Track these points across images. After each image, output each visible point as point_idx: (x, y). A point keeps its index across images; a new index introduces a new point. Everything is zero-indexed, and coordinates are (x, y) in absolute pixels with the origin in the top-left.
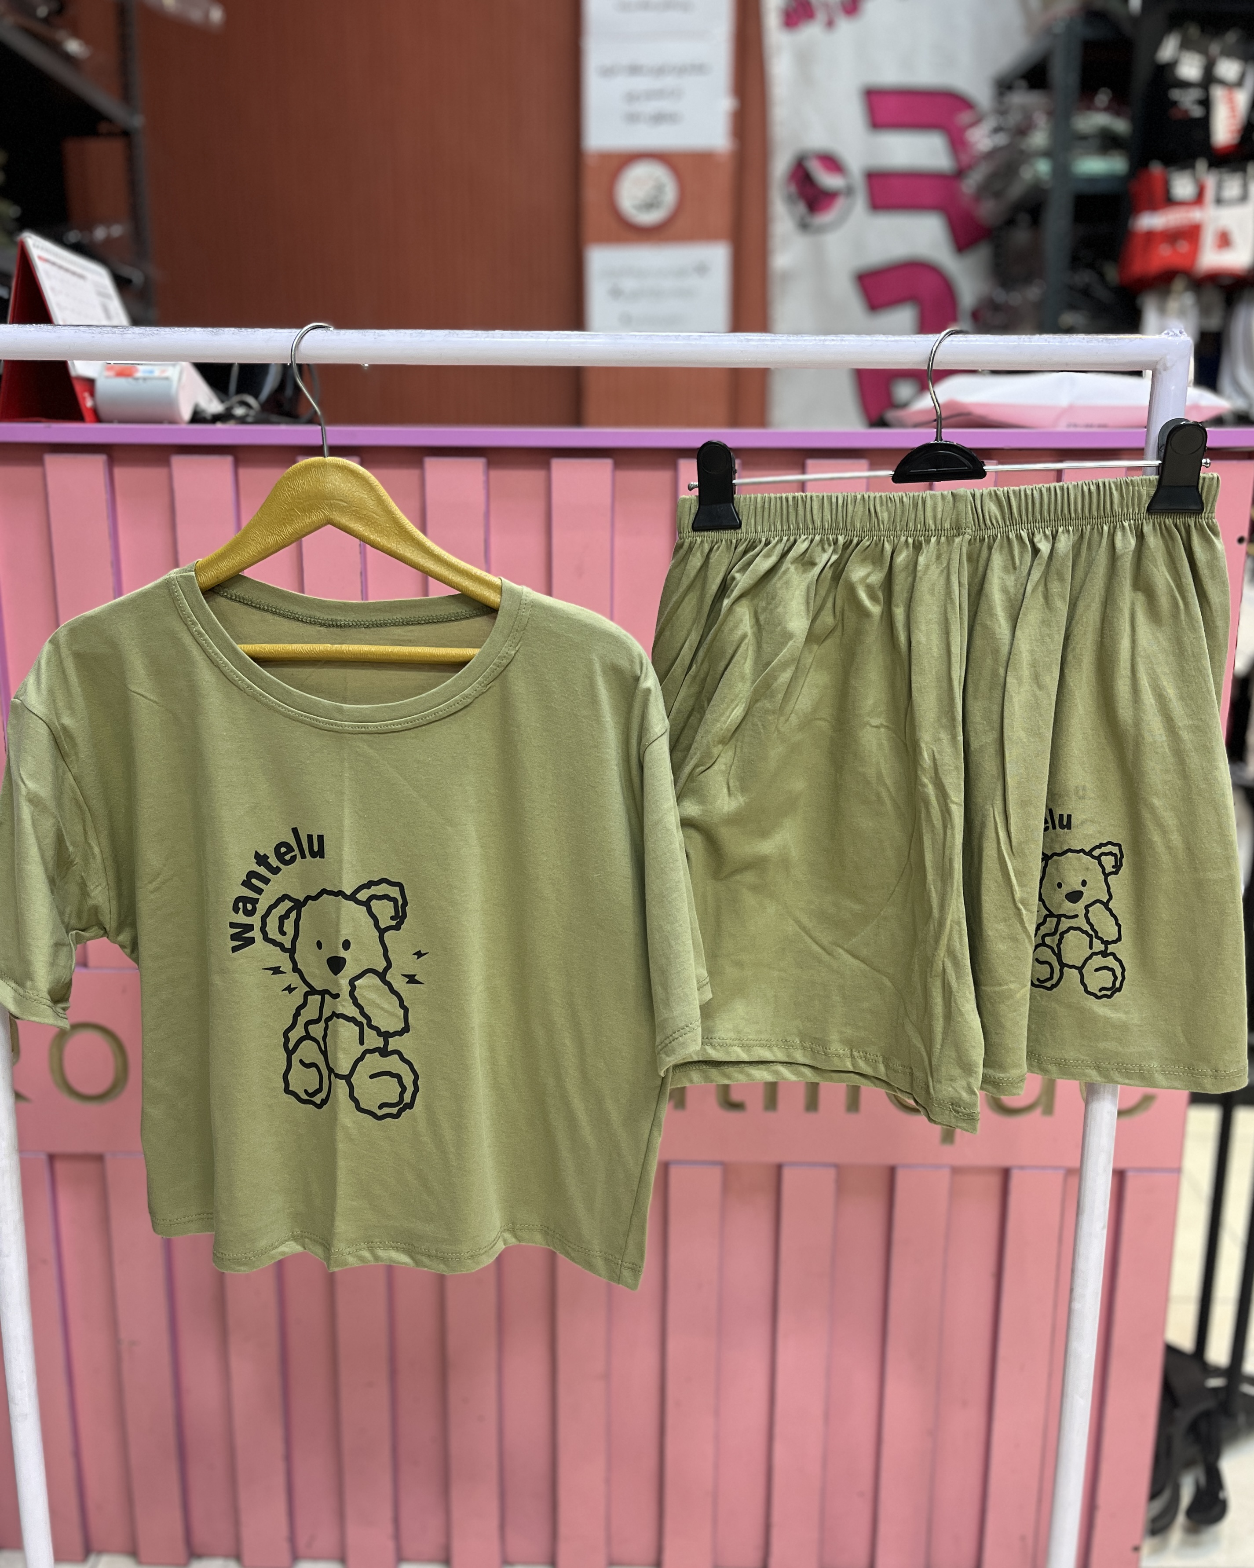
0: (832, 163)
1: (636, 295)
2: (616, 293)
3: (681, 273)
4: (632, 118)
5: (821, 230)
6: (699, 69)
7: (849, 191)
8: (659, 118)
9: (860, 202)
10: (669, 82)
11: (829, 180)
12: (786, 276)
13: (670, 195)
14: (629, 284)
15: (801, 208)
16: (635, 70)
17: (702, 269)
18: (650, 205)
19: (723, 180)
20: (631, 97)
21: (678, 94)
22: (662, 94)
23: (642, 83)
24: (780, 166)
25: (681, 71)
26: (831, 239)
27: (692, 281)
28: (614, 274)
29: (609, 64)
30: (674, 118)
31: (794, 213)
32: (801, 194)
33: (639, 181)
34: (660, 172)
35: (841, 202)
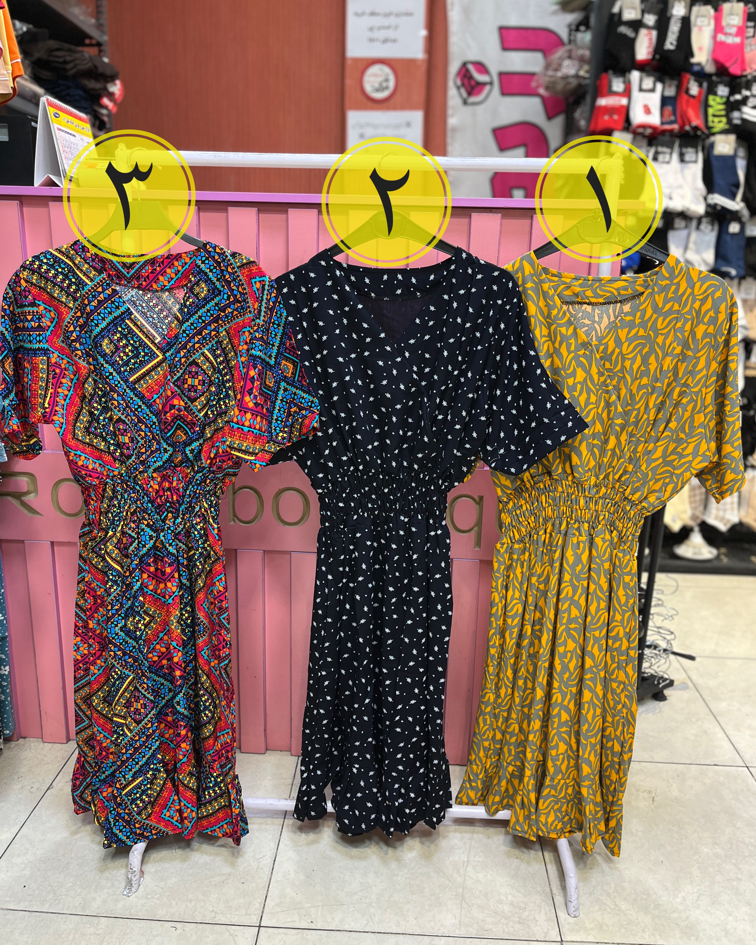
0: (481, 67)
2: (362, 136)
3: (397, 126)
4: (371, 40)
5: (474, 104)
6: (409, 14)
7: (491, 83)
8: (385, 41)
9: (496, 90)
10: (392, 20)
11: (481, 78)
12: (455, 130)
13: (392, 84)
14: (369, 131)
15: (464, 93)
16: (373, 14)
17: (408, 125)
18: (380, 89)
19: (421, 75)
20: (371, 29)
21: (396, 27)
22: (388, 27)
23: (377, 21)
24: (454, 68)
25: (397, 15)
26: (480, 109)
27: (404, 131)
28: (361, 126)
29: (360, 11)
30: (394, 41)
31: (461, 95)
32: (463, 85)
33: (376, 75)
34: (387, 70)
35: (487, 88)
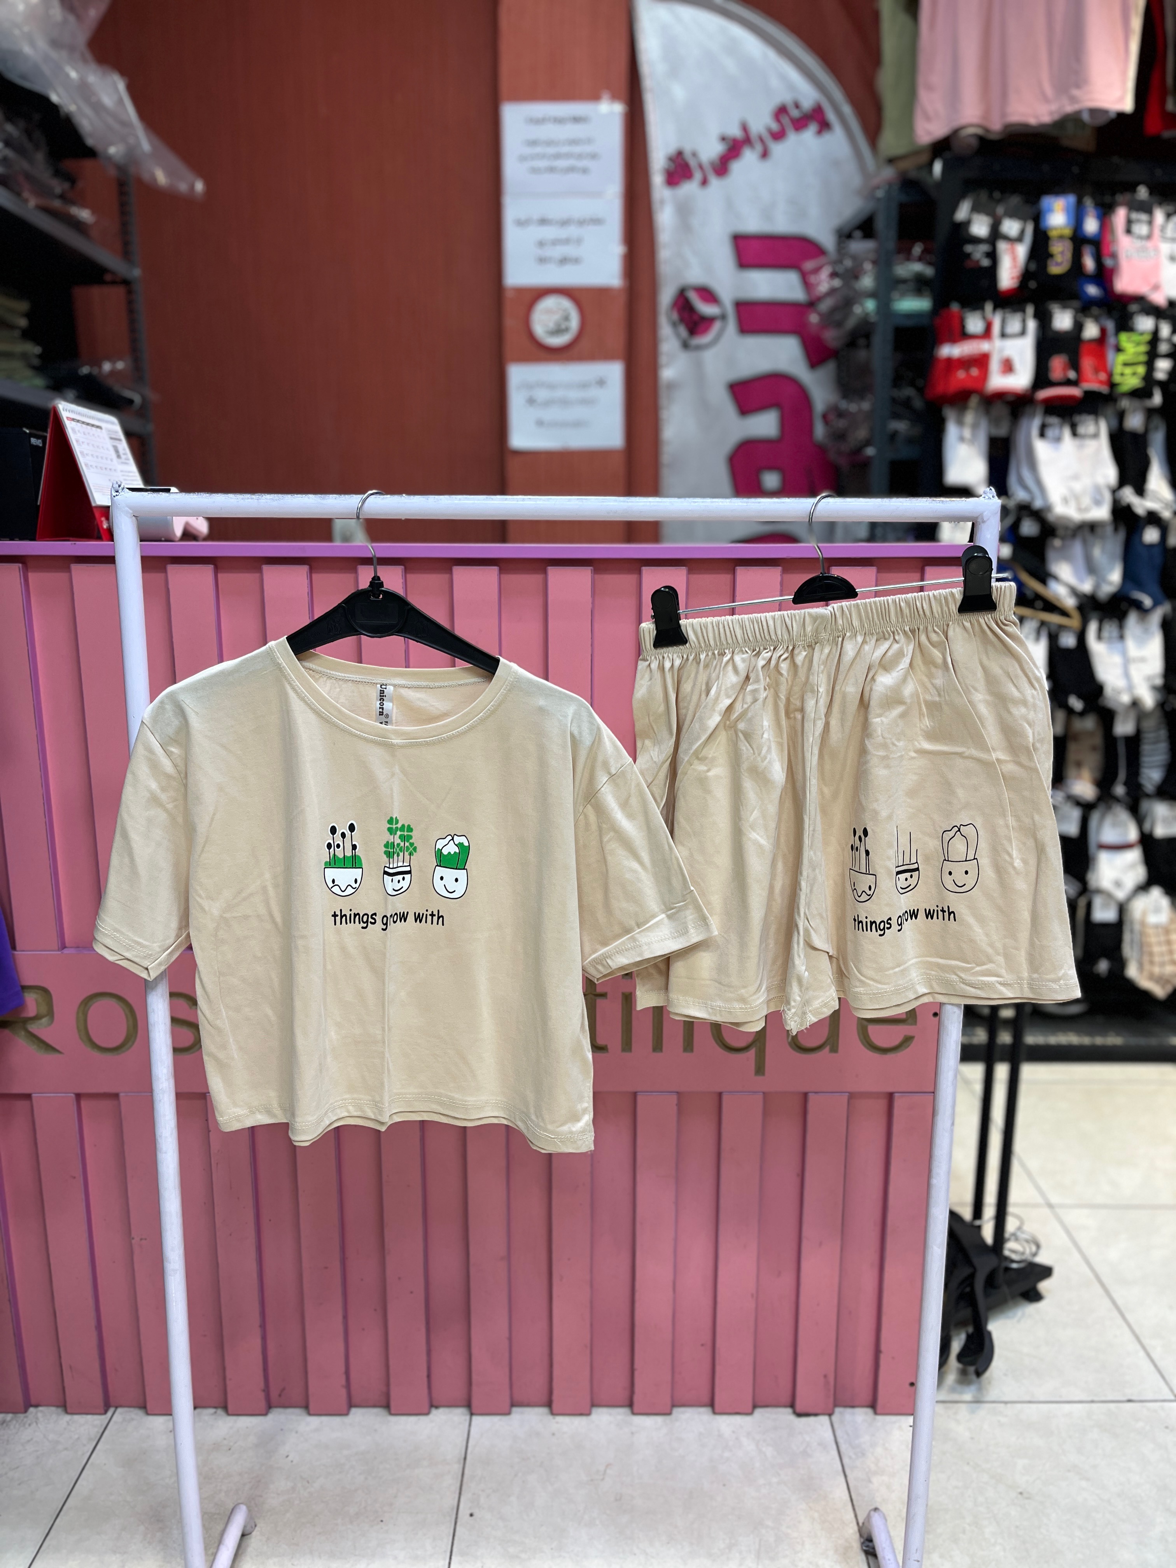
0: (708, 295)
1: (547, 404)
2: (531, 401)
3: (584, 386)
4: (542, 260)
5: (699, 348)
6: (597, 221)
7: (723, 317)
8: (564, 261)
9: (731, 326)
10: (572, 231)
11: (706, 309)
12: (672, 386)
13: (574, 323)
14: (541, 394)
15: (683, 331)
16: (543, 222)
17: (601, 383)
18: (558, 331)
19: (617, 311)
20: (541, 244)
21: (579, 241)
22: (567, 241)
23: (550, 233)
24: (666, 296)
25: (581, 223)
26: (708, 356)
27: (594, 392)
28: (529, 386)
29: (523, 216)
30: (576, 261)
31: (678, 335)
32: (682, 320)
33: (549, 311)
34: (566, 304)
35: (717, 326)
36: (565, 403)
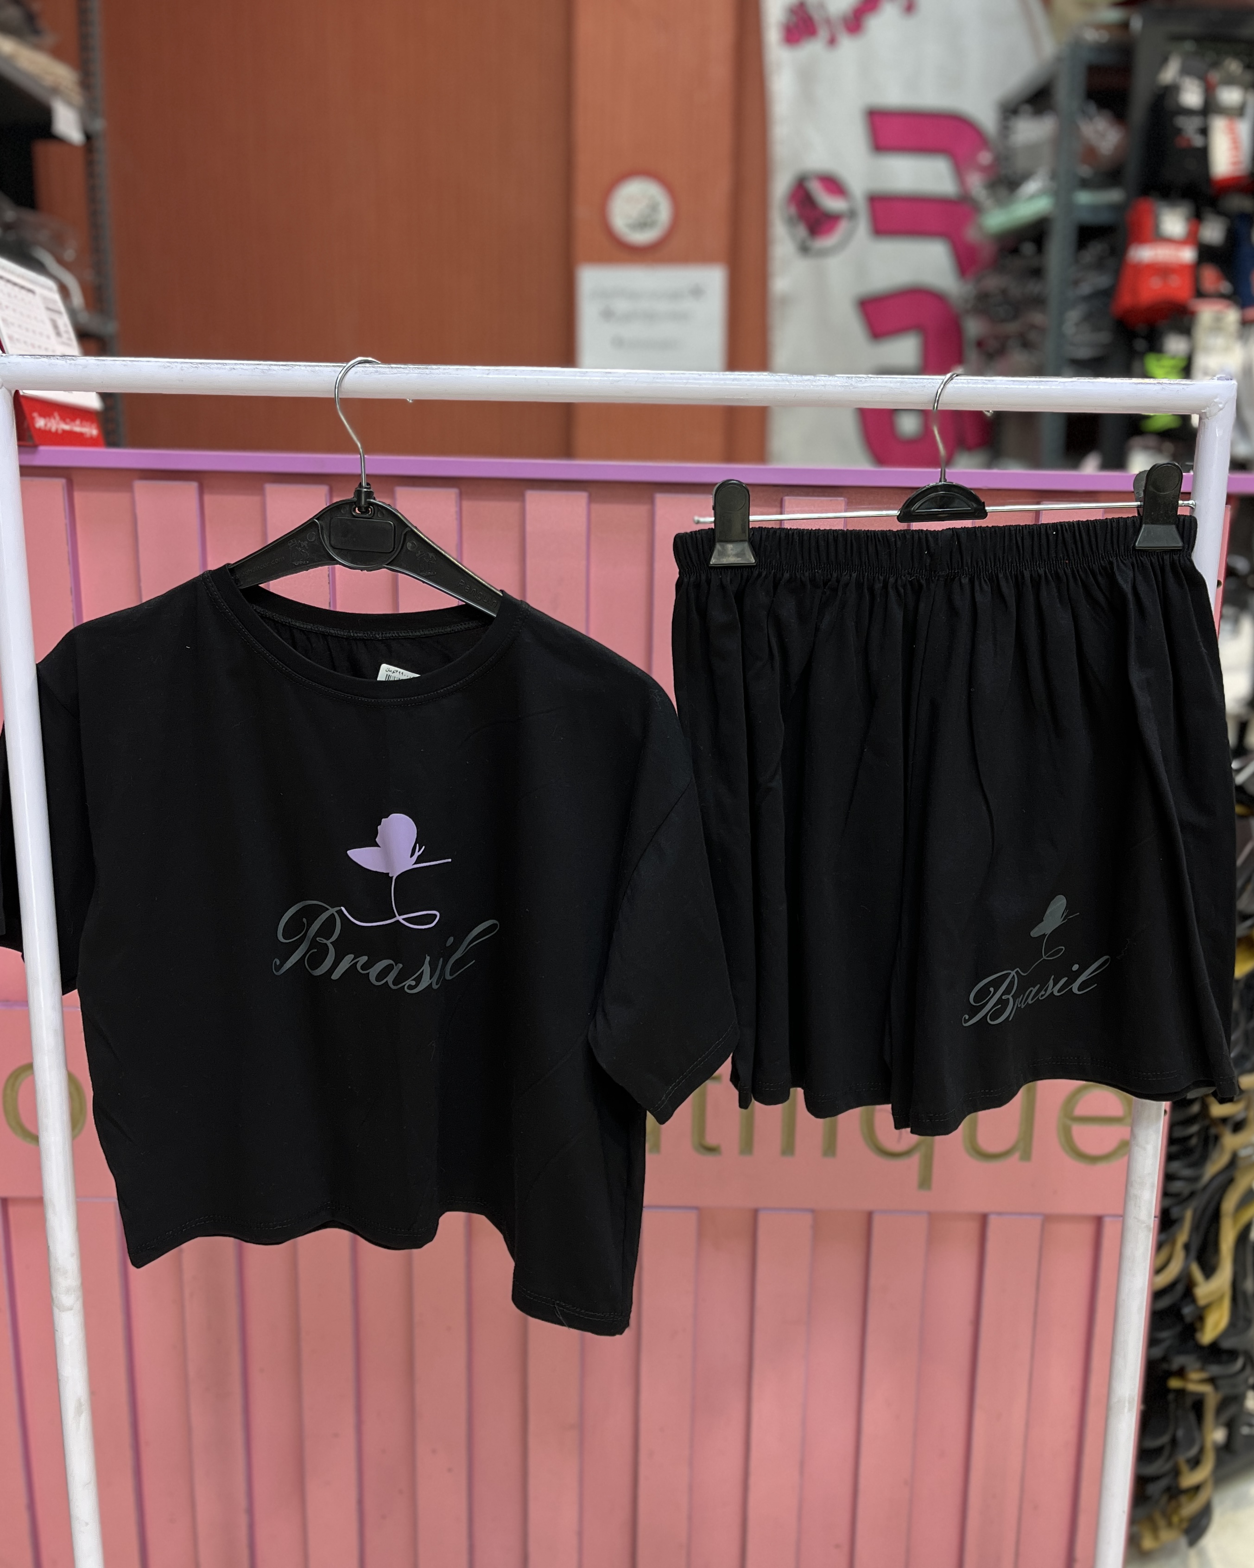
0: (834, 185)
1: (628, 318)
2: (608, 315)
3: (675, 296)
5: (823, 253)
7: (852, 214)
9: (863, 226)
11: (831, 203)
12: (785, 301)
13: (664, 214)
14: (621, 306)
15: (802, 231)
17: (697, 292)
19: (720, 201)
24: (781, 185)
26: (833, 262)
27: (687, 304)
28: (606, 295)
31: (795, 236)
32: (801, 216)
33: (634, 199)
34: (655, 190)
35: (843, 225)
36: (650, 317)
